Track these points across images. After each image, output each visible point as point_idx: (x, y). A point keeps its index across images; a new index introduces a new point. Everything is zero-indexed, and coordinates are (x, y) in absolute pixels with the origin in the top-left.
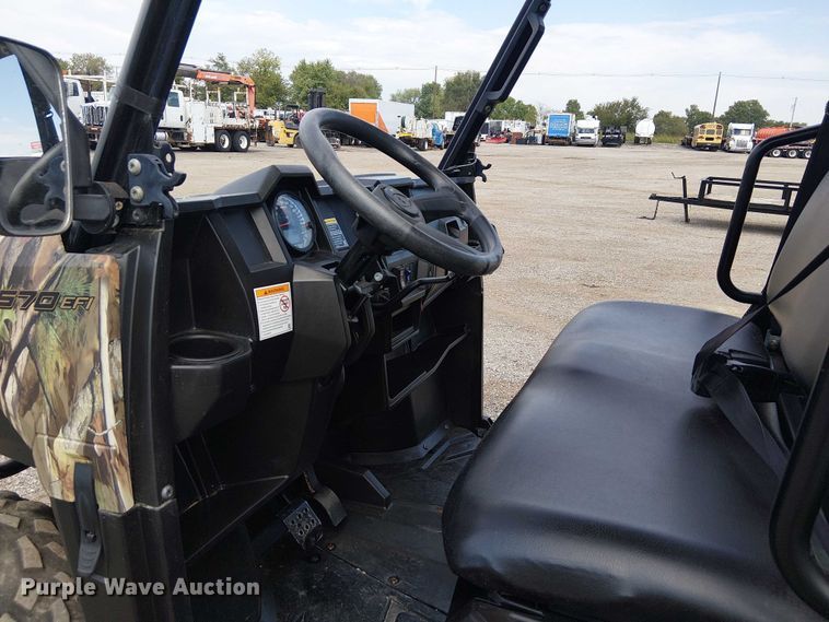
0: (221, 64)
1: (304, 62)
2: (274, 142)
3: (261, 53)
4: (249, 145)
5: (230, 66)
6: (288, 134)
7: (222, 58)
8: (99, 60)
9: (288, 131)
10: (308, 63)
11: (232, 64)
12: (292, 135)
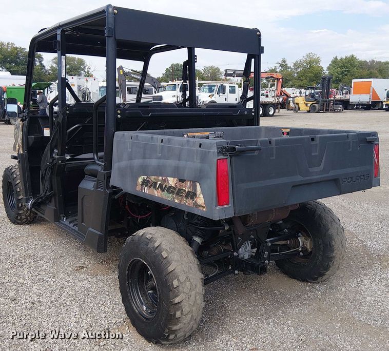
0: (283, 64)
1: (336, 58)
2: (297, 109)
3: (308, 56)
4: (274, 112)
5: (289, 65)
6: (307, 105)
7: (284, 61)
8: (217, 69)
9: (307, 102)
10: (339, 58)
11: (290, 64)
12: (309, 105)
